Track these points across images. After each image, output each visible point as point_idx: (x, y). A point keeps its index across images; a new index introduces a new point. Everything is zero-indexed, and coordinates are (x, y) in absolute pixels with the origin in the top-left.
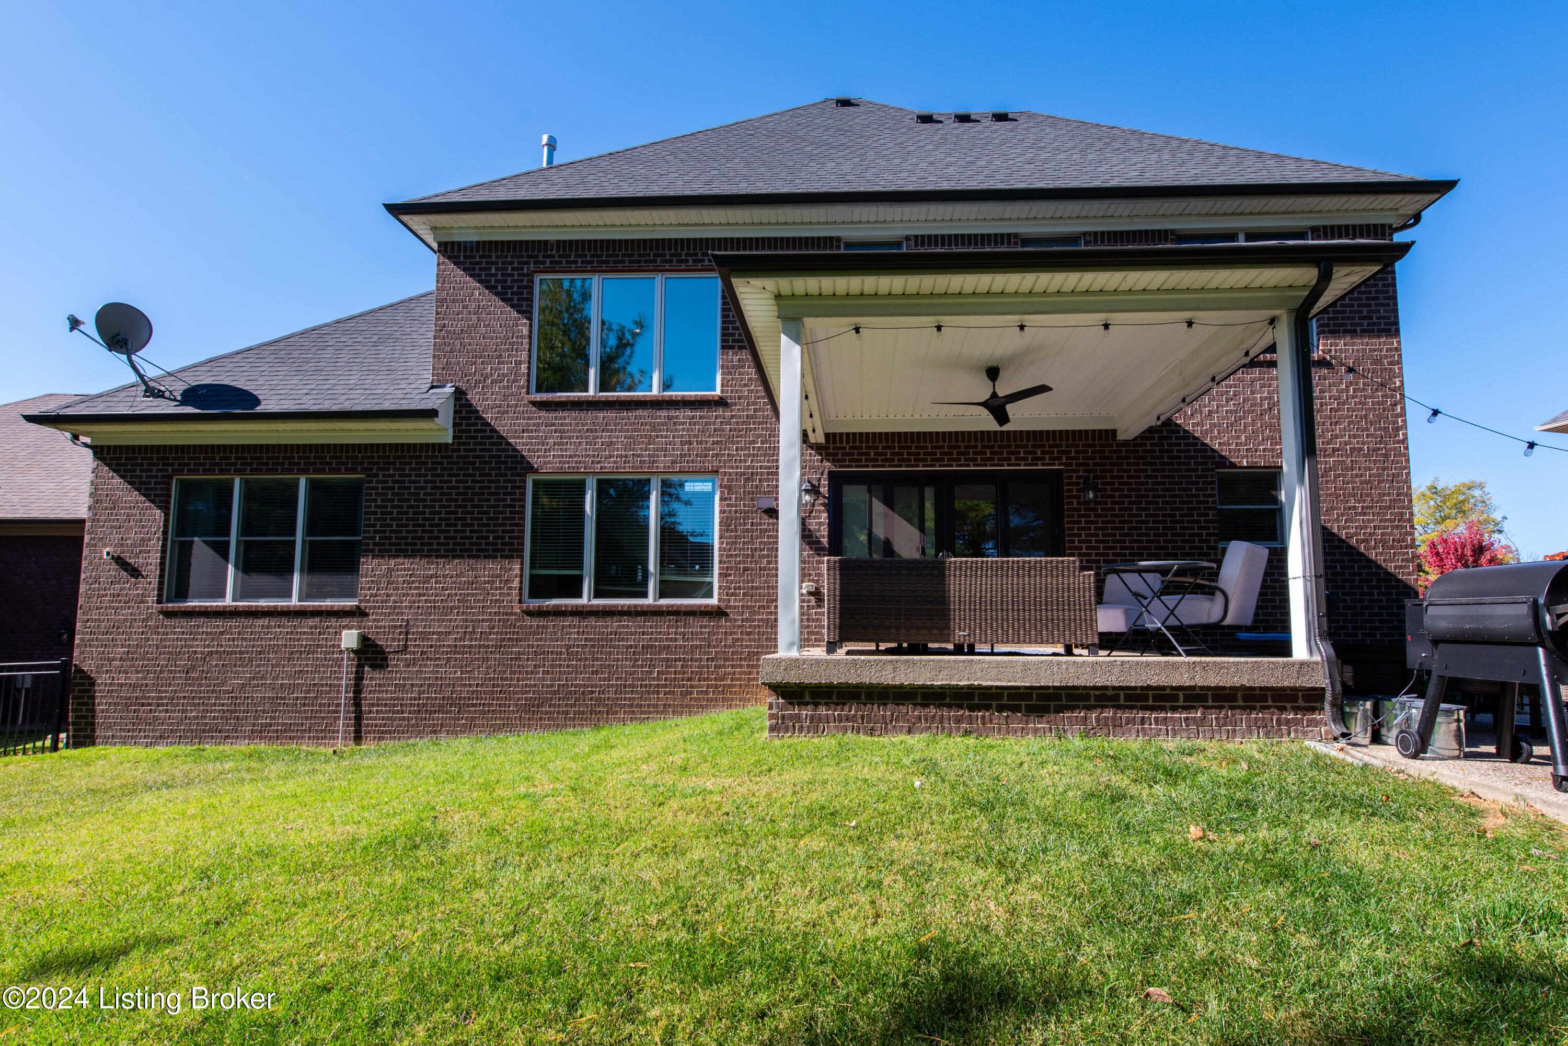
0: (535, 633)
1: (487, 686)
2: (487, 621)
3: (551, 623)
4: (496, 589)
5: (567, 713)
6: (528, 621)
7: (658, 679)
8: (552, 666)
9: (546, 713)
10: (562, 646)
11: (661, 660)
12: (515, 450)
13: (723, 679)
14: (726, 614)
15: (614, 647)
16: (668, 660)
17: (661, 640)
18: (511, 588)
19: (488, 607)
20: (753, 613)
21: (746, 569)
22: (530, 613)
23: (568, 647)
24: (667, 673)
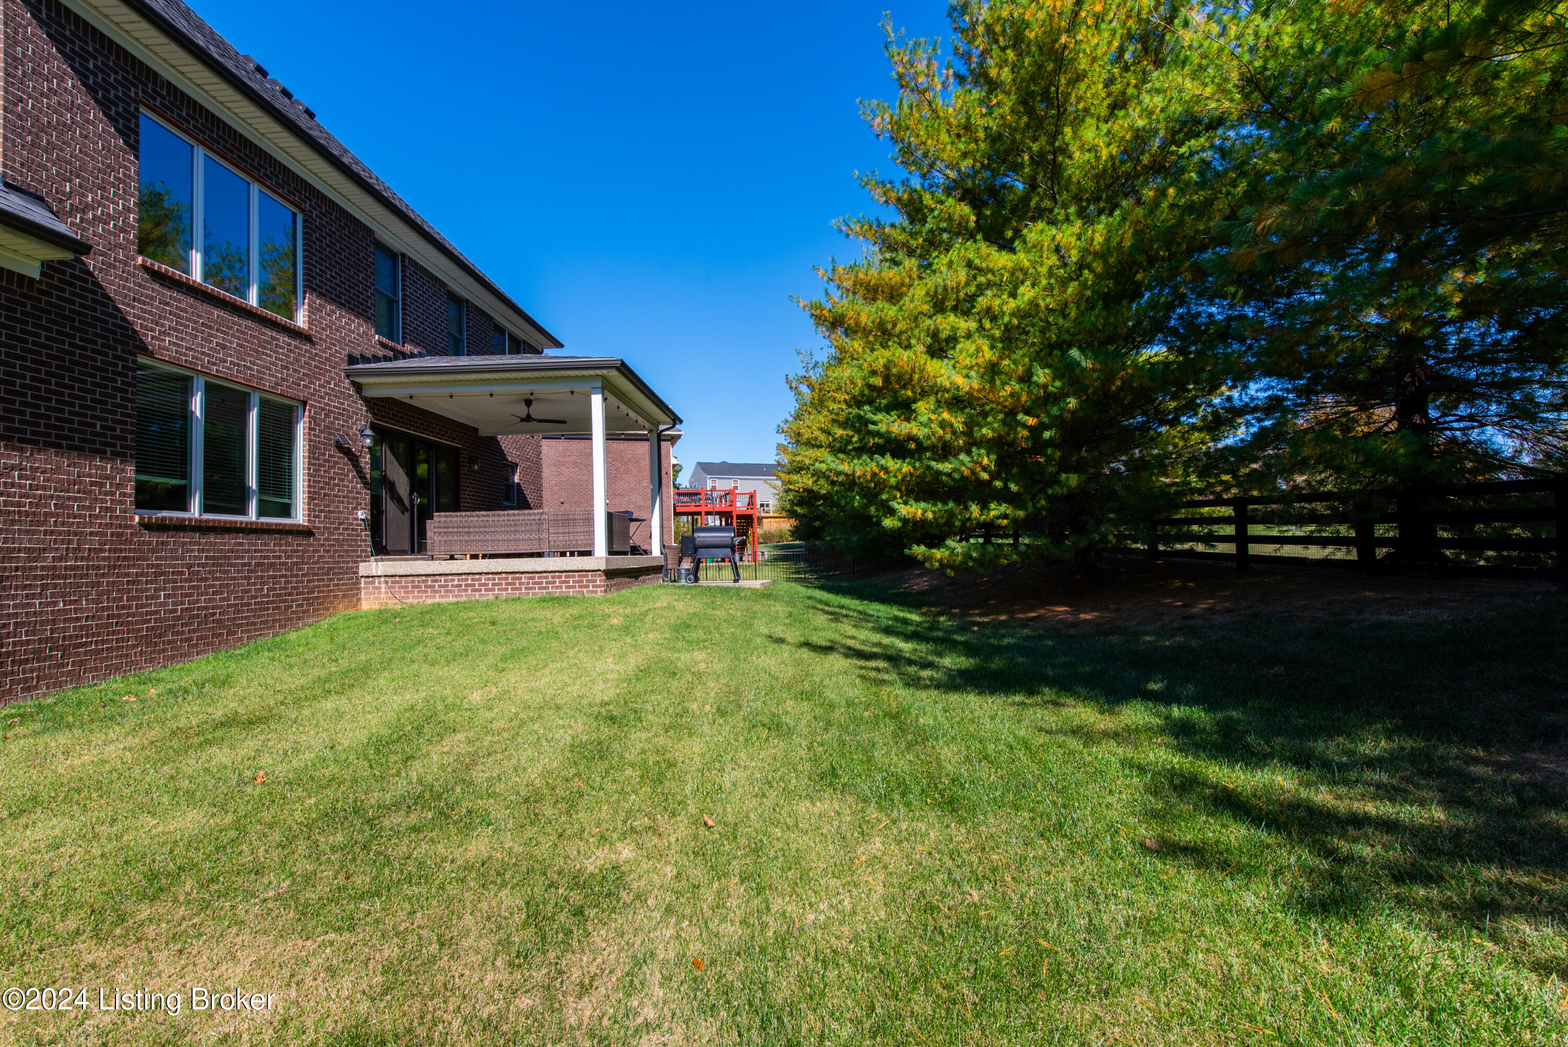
0: (153, 551)
1: (100, 618)
2: (96, 534)
3: (170, 539)
4: (106, 494)
5: (190, 639)
6: (147, 536)
7: (267, 596)
8: (174, 588)
9: (169, 642)
10: (182, 566)
11: (269, 577)
12: (124, 319)
13: (313, 592)
14: (313, 534)
15: (232, 565)
16: (274, 577)
17: (268, 557)
18: (123, 494)
19: (97, 517)
20: (330, 534)
21: (326, 495)
22: (147, 526)
23: (190, 566)
24: (275, 589)
